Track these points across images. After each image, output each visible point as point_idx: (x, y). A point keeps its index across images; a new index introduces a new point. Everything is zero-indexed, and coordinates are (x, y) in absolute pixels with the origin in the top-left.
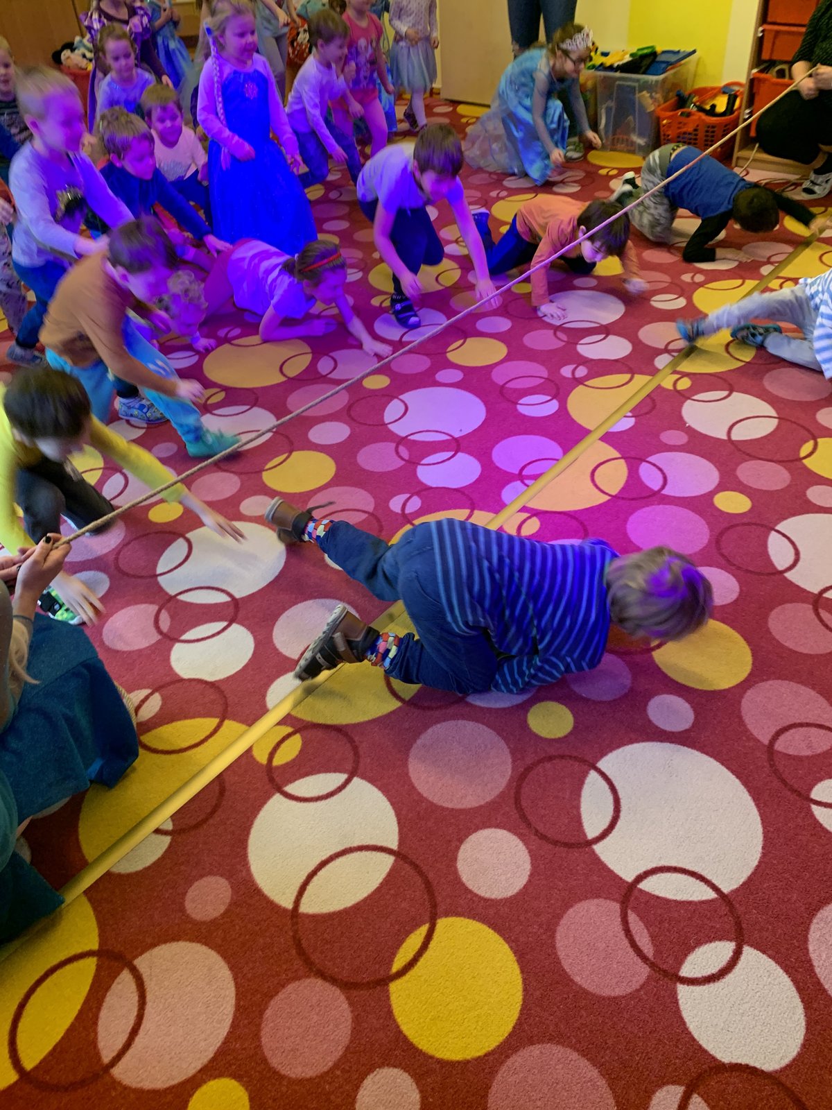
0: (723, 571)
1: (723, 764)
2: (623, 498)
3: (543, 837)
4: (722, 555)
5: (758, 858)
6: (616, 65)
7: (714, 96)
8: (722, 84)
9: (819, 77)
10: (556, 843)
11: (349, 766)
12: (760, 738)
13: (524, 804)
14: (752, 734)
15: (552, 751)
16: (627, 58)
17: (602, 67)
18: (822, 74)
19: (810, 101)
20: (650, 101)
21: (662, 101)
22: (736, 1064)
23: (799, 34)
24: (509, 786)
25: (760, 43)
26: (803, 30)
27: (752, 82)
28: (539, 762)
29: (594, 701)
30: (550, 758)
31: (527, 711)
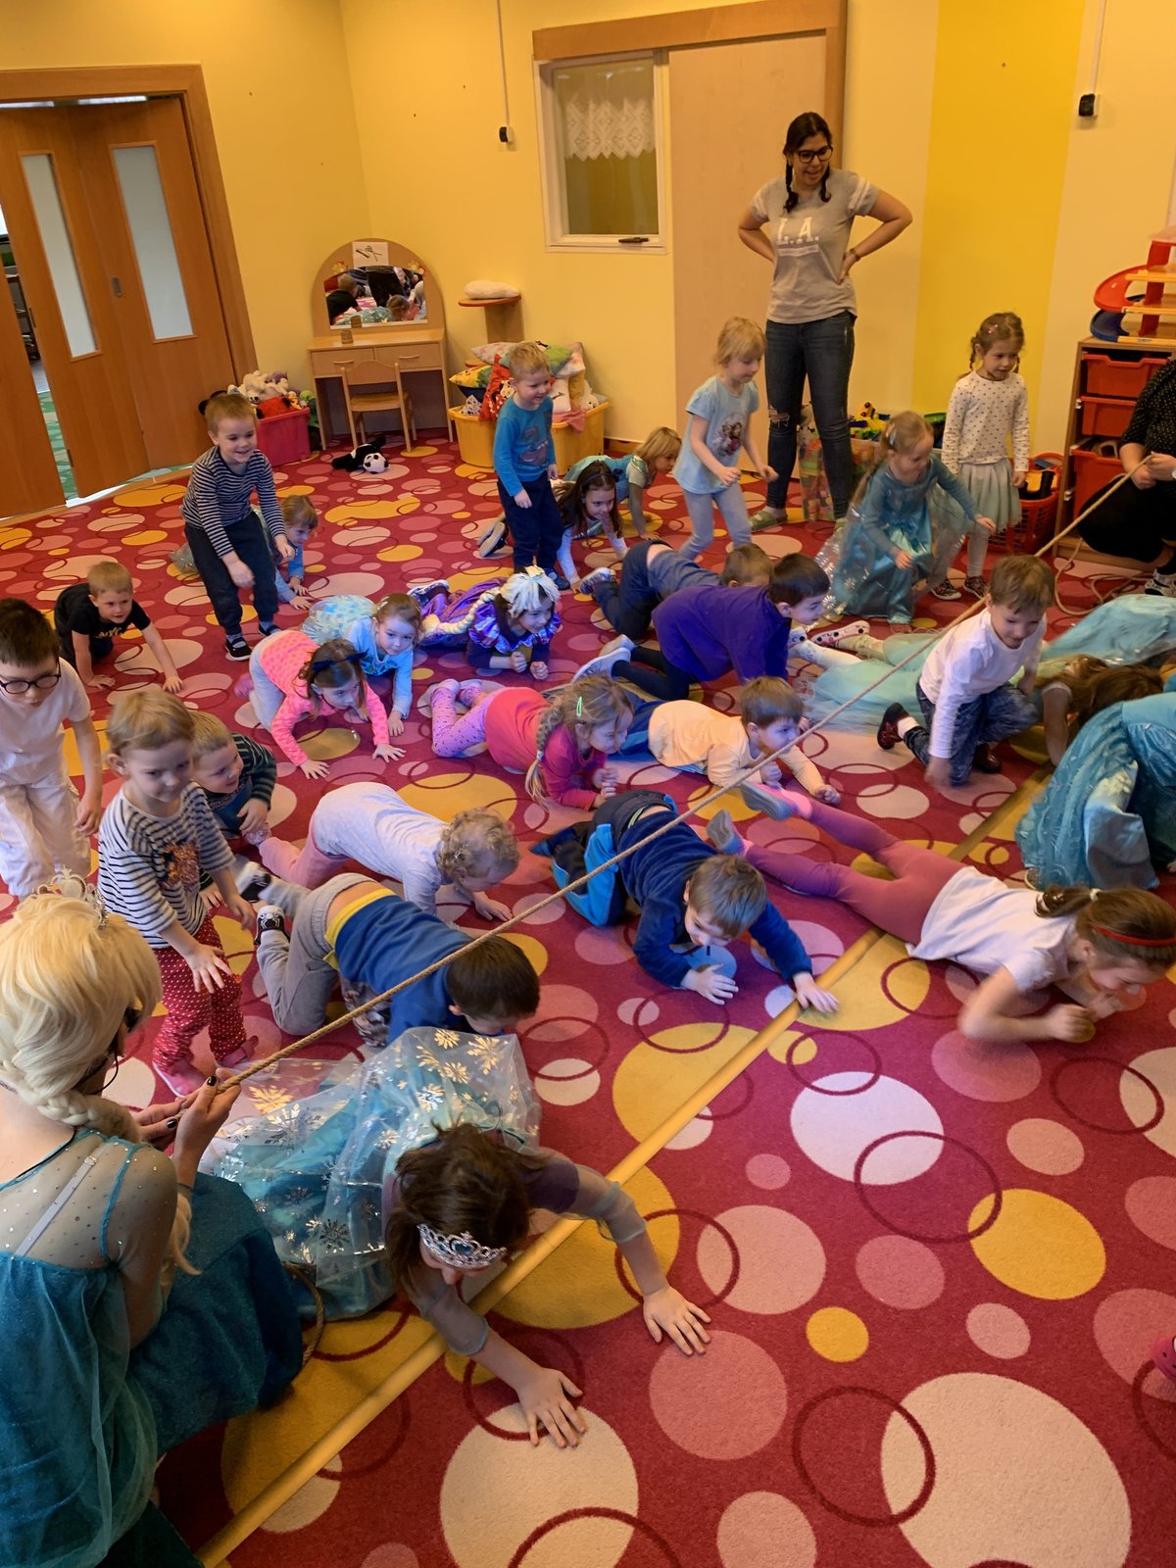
0: (1062, 1125)
1: (1072, 1410)
2: (926, 1016)
3: (832, 1508)
4: (1060, 1103)
5: (1126, 1554)
9: (1155, 467)
10: (848, 1517)
12: (1122, 1373)
13: (806, 1456)
14: (1109, 1367)
15: (840, 1381)
24: (783, 1429)
25: (1078, 417)
28: (825, 1396)
29: (895, 1309)
30: (838, 1391)
31: (806, 1320)
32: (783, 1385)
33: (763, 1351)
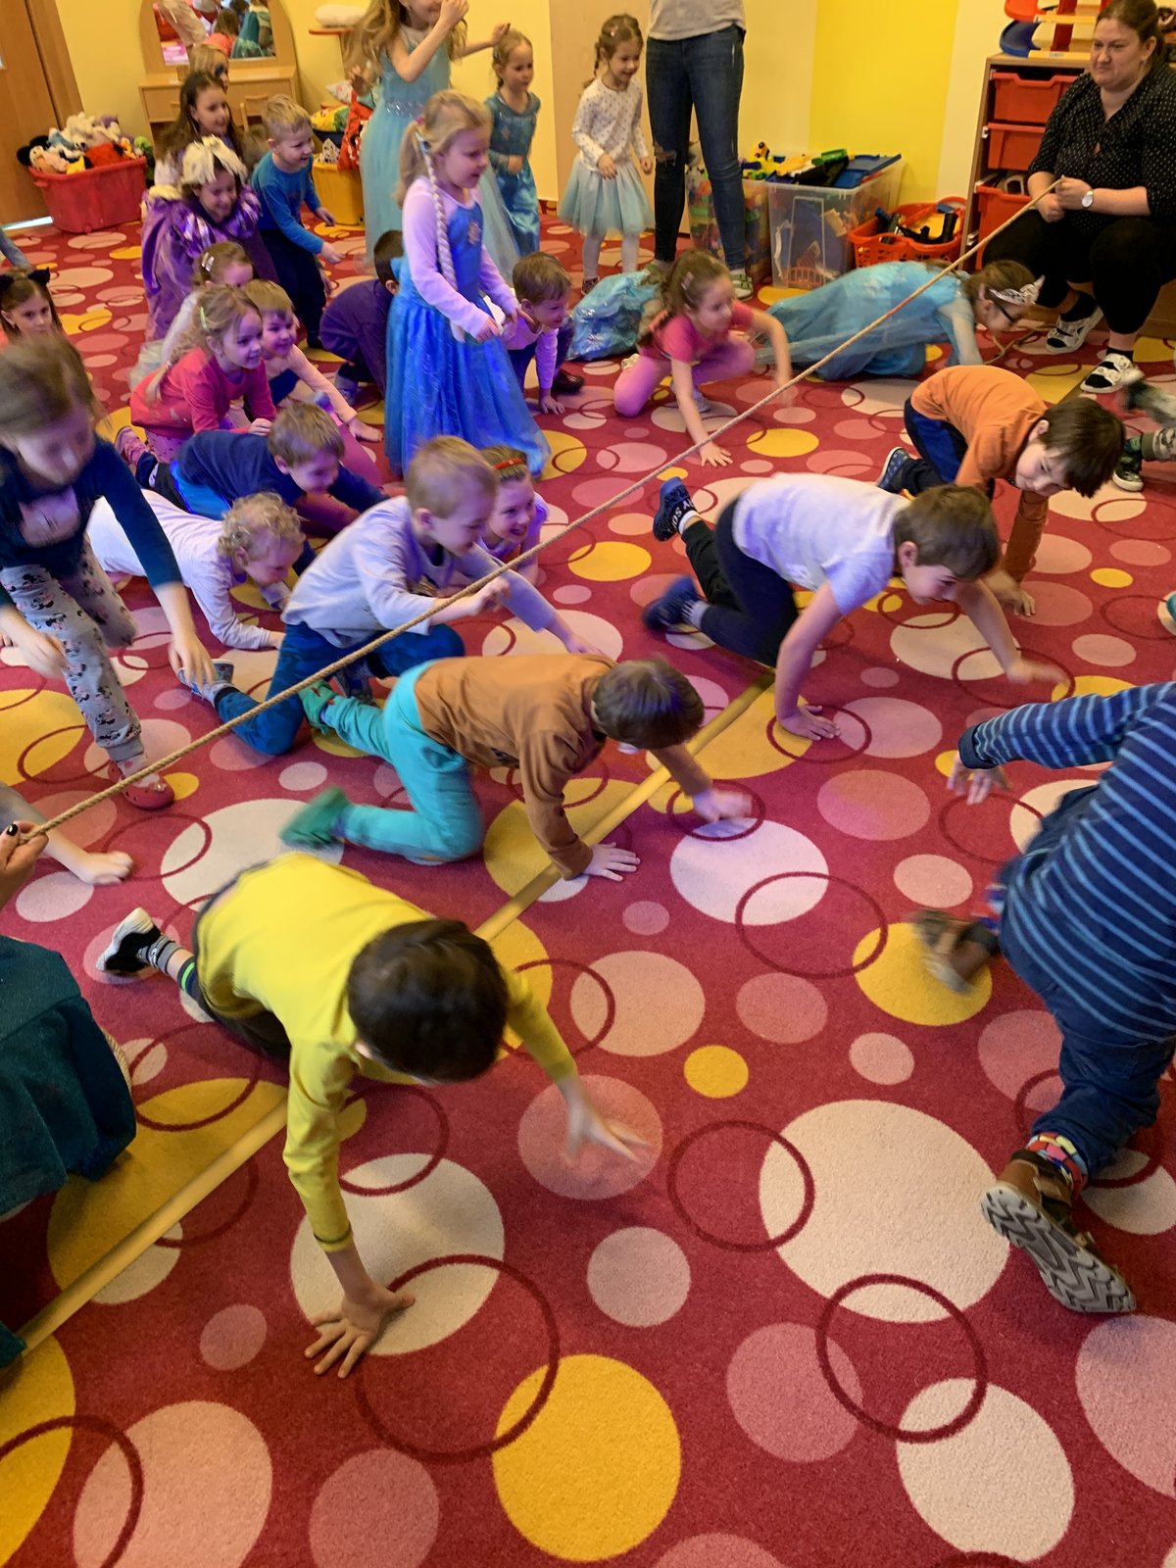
0: (950, 861)
1: (954, 1129)
2: (812, 761)
4: (949, 838)
5: (1005, 1260)
6: (793, 175)
7: (927, 216)
8: (937, 200)
9: (1065, 193)
10: (724, 1245)
11: (434, 1145)
12: (1005, 1091)
13: (680, 1191)
14: (993, 1086)
15: (718, 1116)
16: (810, 166)
17: (775, 177)
18: (1068, 189)
19: (1053, 224)
20: (840, 220)
21: (856, 223)
22: (980, 1554)
23: (1036, 135)
24: (659, 1165)
25: (984, 146)
26: (1042, 130)
27: (976, 198)
28: (701, 1132)
29: (776, 1044)
30: (716, 1126)
31: (684, 1059)
32: (659, 1123)
33: (639, 1093)
